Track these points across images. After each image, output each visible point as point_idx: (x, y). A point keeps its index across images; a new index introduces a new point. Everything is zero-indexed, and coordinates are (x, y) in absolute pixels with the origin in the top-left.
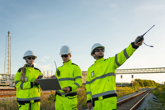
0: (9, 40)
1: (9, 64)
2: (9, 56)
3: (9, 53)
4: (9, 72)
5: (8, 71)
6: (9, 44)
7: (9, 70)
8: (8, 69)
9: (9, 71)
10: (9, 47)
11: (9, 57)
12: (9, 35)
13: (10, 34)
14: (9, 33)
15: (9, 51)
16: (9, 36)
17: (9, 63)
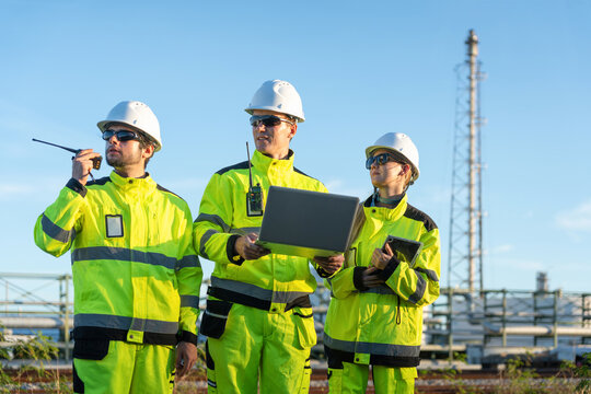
0: (474, 84)
1: (475, 229)
2: (475, 180)
3: (470, 162)
4: (475, 277)
5: (470, 269)
6: (474, 108)
7: (475, 262)
8: (470, 258)
9: (475, 268)
10: (470, 126)
11: (470, 186)
12: (470, 54)
13: (475, 50)
14: (470, 42)
15: (470, 151)
16: (469, 63)
17: (475, 222)
